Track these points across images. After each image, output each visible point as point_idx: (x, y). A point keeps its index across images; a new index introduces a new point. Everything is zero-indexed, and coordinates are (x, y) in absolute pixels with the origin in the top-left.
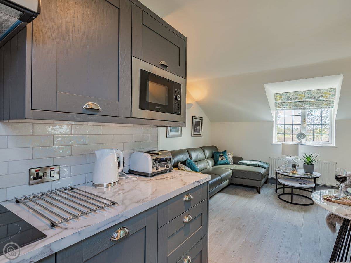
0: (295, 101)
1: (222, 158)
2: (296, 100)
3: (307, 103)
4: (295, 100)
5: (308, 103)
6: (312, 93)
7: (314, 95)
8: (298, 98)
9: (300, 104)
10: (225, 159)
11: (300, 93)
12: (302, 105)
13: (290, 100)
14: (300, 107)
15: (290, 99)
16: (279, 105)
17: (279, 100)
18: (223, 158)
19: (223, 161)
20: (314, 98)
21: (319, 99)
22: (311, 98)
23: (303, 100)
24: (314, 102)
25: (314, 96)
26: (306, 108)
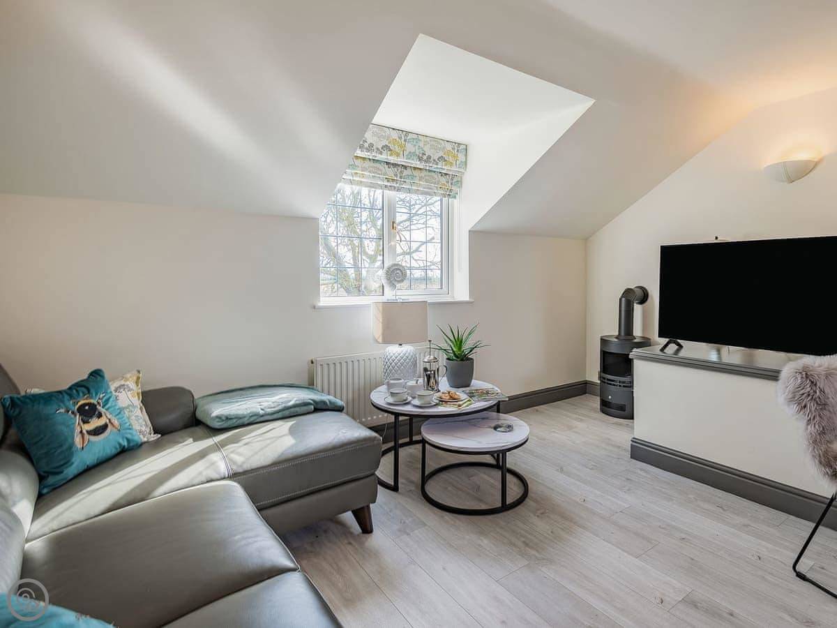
0: (379, 157)
1: (93, 424)
2: (383, 157)
3: (405, 172)
4: (381, 153)
5: (409, 172)
6: (421, 144)
7: (427, 151)
8: (390, 150)
9: (390, 172)
11: (395, 136)
12: (396, 176)
20: (425, 161)
21: (434, 167)
22: (420, 159)
23: (399, 160)
24: (423, 173)
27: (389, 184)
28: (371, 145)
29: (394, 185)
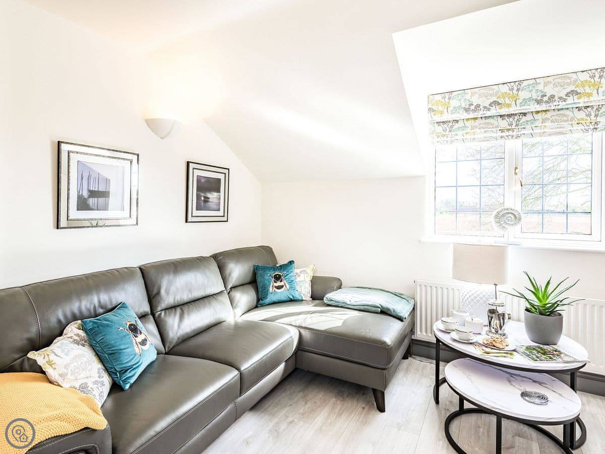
0: (488, 114)
1: (279, 284)
2: (494, 111)
3: (524, 119)
4: (489, 109)
5: (529, 117)
6: (540, 87)
7: (549, 91)
8: (499, 104)
9: (504, 124)
10: (288, 286)
11: (505, 89)
12: (511, 125)
13: (474, 111)
14: (502, 131)
15: (472, 107)
16: (439, 129)
17: (442, 112)
18: (282, 284)
19: (281, 294)
20: (547, 102)
21: (562, 105)
22: (539, 102)
23: (511, 110)
24: (549, 115)
25: (548, 95)
26: (522, 132)
27: (503, 134)
28: (478, 106)
29: (511, 133)
